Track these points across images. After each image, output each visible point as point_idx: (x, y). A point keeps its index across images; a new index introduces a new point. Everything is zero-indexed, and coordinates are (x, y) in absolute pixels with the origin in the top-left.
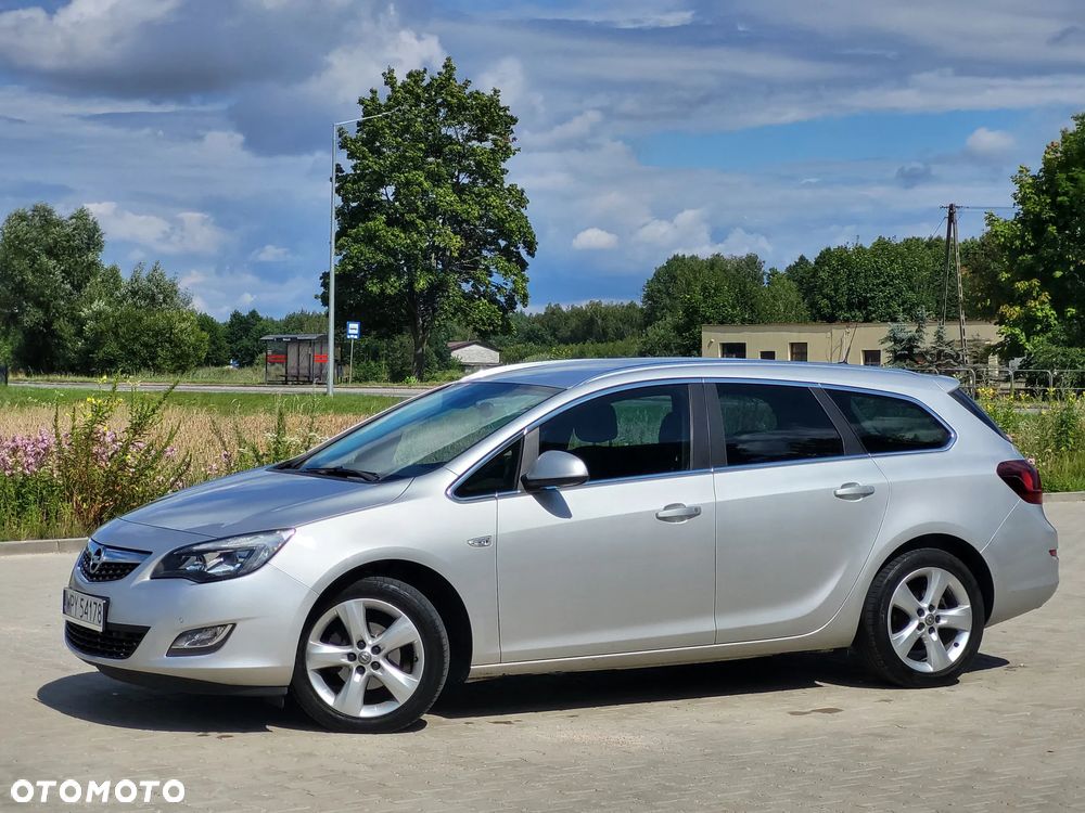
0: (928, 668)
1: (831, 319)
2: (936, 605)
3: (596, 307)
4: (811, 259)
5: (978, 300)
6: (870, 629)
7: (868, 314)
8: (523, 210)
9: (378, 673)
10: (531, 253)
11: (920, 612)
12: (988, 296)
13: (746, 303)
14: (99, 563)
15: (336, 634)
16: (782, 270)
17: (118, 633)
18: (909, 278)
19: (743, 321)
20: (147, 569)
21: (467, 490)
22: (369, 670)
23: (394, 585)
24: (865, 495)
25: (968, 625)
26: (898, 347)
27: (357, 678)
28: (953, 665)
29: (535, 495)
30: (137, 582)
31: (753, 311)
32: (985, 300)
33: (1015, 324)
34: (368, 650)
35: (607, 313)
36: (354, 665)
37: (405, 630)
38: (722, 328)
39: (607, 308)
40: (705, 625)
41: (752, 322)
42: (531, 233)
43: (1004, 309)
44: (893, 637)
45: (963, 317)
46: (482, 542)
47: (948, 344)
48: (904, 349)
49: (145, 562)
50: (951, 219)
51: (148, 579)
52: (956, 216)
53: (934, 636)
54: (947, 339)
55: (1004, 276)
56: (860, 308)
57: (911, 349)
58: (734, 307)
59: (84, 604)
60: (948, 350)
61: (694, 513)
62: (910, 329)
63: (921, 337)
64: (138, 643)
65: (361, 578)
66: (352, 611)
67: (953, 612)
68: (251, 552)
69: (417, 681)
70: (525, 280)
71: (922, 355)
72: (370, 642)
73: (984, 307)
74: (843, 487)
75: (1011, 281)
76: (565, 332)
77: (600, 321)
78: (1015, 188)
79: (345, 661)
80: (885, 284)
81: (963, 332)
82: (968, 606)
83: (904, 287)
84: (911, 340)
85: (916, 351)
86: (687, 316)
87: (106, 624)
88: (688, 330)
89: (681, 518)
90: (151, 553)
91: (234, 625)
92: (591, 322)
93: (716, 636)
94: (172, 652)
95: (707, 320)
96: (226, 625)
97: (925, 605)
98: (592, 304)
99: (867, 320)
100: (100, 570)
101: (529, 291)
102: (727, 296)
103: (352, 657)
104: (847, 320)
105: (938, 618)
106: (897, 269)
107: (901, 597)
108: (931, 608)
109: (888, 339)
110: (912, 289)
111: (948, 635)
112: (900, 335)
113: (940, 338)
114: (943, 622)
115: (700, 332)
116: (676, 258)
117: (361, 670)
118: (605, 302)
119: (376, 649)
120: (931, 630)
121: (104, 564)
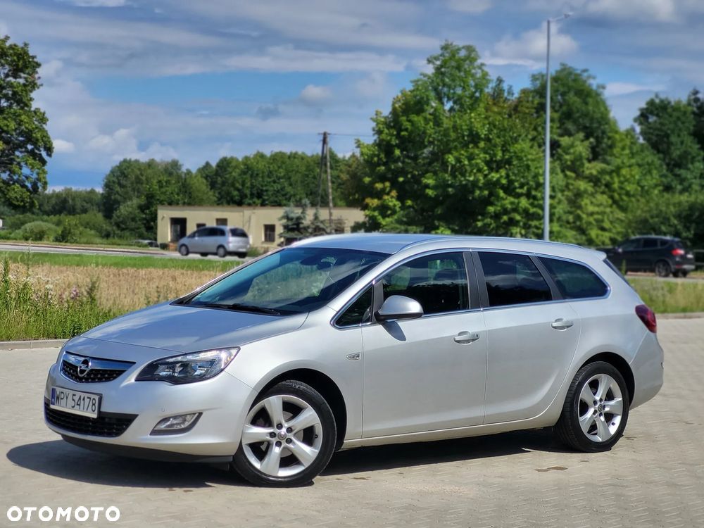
0: (599, 439)
1: (240, 203)
2: (604, 398)
3: (68, 191)
4: (214, 164)
5: (350, 194)
6: (568, 414)
7: (264, 201)
8: (44, 126)
9: (291, 446)
10: (50, 155)
11: (595, 402)
12: (357, 192)
13: (186, 192)
14: (88, 370)
15: (261, 419)
16: (194, 171)
17: (110, 418)
18: (290, 178)
19: (184, 204)
20: (132, 375)
21: (343, 320)
22: (284, 444)
23: (302, 386)
24: (568, 327)
25: (620, 411)
26: (290, 223)
27: (276, 450)
28: (613, 437)
29: (383, 325)
30: (125, 383)
31: (190, 197)
32: (355, 195)
33: (374, 209)
34: (283, 431)
35: (75, 196)
36: (274, 440)
37: (309, 416)
38: (170, 207)
39: (76, 192)
40: (478, 412)
41: (189, 204)
42: (49, 142)
43: (368, 200)
44: (581, 419)
45: (331, 205)
46: (355, 357)
47: (322, 222)
48: (293, 224)
49: (130, 370)
50: (324, 141)
51: (133, 380)
52: (328, 139)
53: (602, 418)
54: (322, 218)
55: (367, 180)
56: (259, 197)
57: (298, 224)
58: (178, 194)
59: (76, 398)
60: (321, 226)
61: (475, 338)
62: (297, 212)
63: (304, 217)
64: (128, 426)
65: (282, 381)
66: (274, 403)
67: (612, 403)
68: (212, 363)
69: (317, 451)
70: (44, 172)
71: (306, 228)
72: (286, 425)
73: (354, 199)
74: (557, 321)
75: (372, 183)
76: (47, 208)
77: (70, 201)
78: (374, 124)
79: (268, 438)
80: (274, 182)
81: (331, 214)
82: (621, 399)
83: (286, 184)
84: (299, 218)
85: (301, 226)
86: (147, 199)
87: (100, 412)
88: (148, 208)
89: (468, 341)
90: (135, 363)
91: (200, 414)
92: (65, 201)
93: (484, 419)
94: (154, 432)
95: (162, 203)
96: (194, 414)
97: (597, 398)
98: (66, 189)
99: (263, 205)
100: (88, 374)
101: (48, 180)
102: (173, 188)
103: (273, 435)
104: (249, 205)
105: (604, 407)
106: (282, 172)
107: (585, 393)
108: (601, 400)
109: (283, 218)
110: (291, 185)
111: (609, 417)
112: (292, 215)
113: (316, 218)
114: (607, 409)
115: (156, 210)
116: (125, 161)
117: (279, 444)
118: (74, 188)
119: (290, 430)
120: (601, 415)
121: (92, 370)
